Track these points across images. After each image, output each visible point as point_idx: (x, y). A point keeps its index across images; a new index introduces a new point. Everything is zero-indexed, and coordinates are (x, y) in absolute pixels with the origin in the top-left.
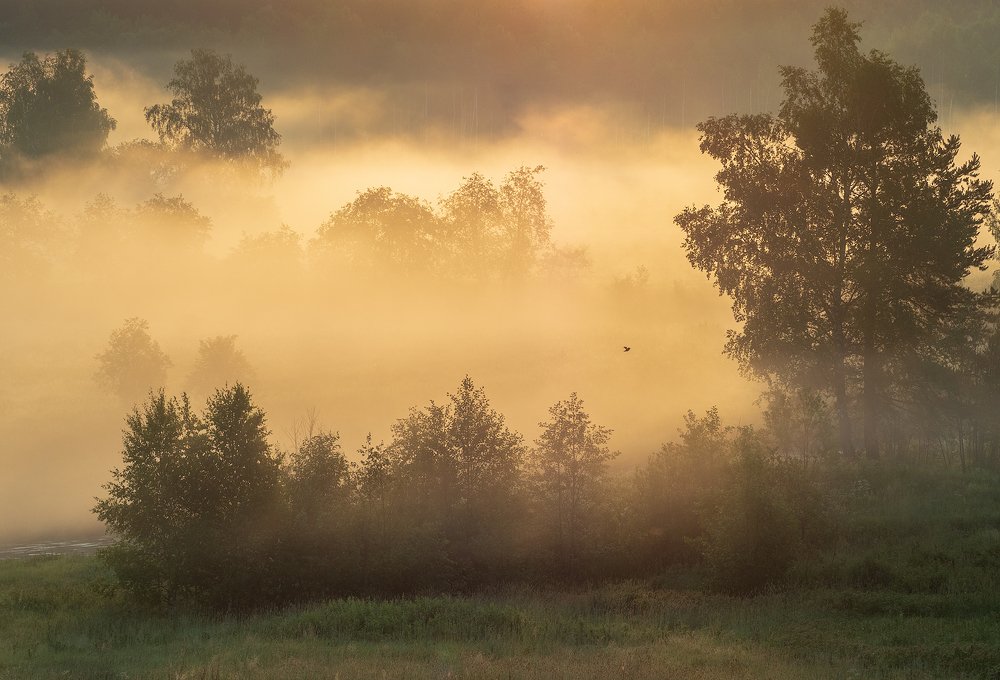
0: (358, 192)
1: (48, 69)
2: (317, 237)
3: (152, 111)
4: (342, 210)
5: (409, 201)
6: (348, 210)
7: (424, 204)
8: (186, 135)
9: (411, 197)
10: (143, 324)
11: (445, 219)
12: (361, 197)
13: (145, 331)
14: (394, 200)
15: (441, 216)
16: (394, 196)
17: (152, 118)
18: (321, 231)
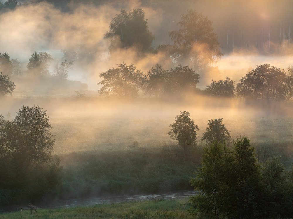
0: (257, 65)
1: (130, 16)
2: (240, 82)
3: (171, 33)
4: (250, 72)
5: (277, 69)
6: (253, 72)
7: (283, 70)
8: (184, 43)
9: (278, 68)
10: (188, 113)
11: (290, 76)
12: (258, 67)
13: (189, 116)
14: (271, 69)
15: (289, 75)
16: (271, 67)
17: (171, 36)
18: (242, 80)
